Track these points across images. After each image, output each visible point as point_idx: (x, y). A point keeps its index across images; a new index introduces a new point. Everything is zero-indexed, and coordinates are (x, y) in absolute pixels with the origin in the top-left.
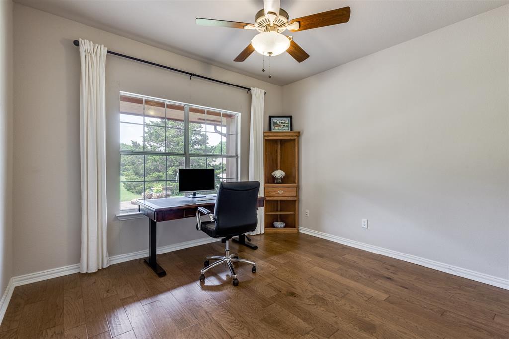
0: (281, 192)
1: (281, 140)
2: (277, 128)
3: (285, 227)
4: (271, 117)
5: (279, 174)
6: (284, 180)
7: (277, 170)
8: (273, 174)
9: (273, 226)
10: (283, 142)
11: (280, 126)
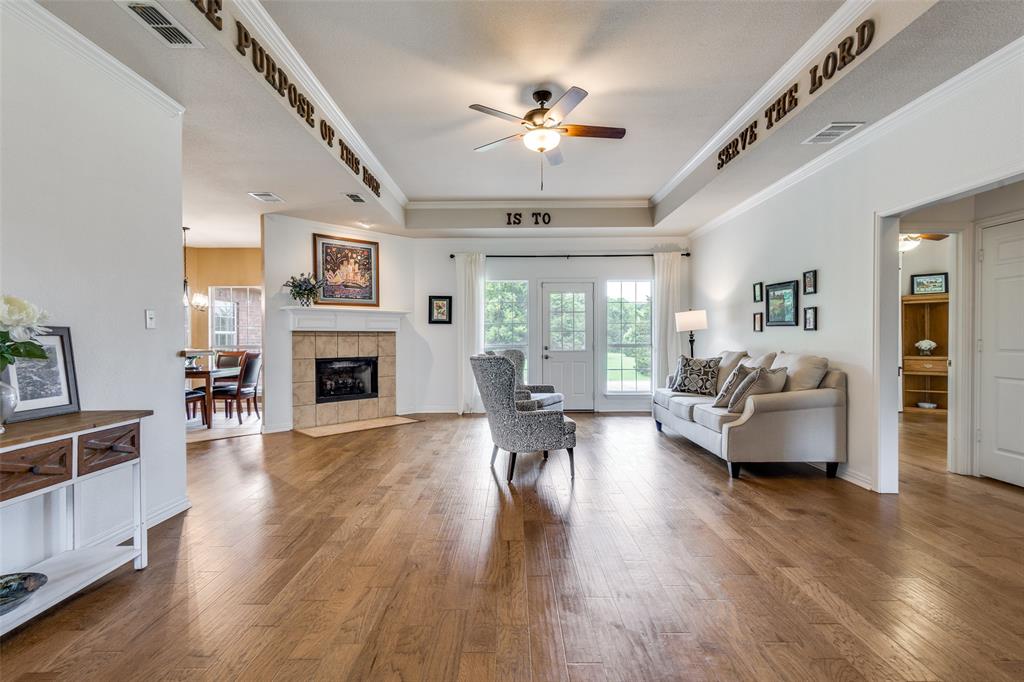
0: (929, 366)
1: (930, 304)
2: (922, 290)
3: (937, 408)
4: (913, 277)
5: (926, 344)
6: (933, 352)
7: (923, 339)
8: (917, 345)
9: (918, 406)
10: (933, 306)
11: (928, 287)
